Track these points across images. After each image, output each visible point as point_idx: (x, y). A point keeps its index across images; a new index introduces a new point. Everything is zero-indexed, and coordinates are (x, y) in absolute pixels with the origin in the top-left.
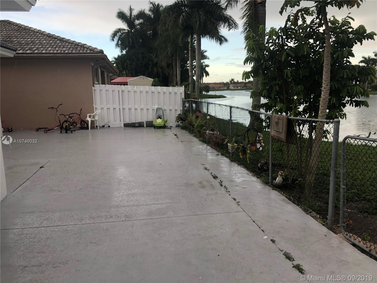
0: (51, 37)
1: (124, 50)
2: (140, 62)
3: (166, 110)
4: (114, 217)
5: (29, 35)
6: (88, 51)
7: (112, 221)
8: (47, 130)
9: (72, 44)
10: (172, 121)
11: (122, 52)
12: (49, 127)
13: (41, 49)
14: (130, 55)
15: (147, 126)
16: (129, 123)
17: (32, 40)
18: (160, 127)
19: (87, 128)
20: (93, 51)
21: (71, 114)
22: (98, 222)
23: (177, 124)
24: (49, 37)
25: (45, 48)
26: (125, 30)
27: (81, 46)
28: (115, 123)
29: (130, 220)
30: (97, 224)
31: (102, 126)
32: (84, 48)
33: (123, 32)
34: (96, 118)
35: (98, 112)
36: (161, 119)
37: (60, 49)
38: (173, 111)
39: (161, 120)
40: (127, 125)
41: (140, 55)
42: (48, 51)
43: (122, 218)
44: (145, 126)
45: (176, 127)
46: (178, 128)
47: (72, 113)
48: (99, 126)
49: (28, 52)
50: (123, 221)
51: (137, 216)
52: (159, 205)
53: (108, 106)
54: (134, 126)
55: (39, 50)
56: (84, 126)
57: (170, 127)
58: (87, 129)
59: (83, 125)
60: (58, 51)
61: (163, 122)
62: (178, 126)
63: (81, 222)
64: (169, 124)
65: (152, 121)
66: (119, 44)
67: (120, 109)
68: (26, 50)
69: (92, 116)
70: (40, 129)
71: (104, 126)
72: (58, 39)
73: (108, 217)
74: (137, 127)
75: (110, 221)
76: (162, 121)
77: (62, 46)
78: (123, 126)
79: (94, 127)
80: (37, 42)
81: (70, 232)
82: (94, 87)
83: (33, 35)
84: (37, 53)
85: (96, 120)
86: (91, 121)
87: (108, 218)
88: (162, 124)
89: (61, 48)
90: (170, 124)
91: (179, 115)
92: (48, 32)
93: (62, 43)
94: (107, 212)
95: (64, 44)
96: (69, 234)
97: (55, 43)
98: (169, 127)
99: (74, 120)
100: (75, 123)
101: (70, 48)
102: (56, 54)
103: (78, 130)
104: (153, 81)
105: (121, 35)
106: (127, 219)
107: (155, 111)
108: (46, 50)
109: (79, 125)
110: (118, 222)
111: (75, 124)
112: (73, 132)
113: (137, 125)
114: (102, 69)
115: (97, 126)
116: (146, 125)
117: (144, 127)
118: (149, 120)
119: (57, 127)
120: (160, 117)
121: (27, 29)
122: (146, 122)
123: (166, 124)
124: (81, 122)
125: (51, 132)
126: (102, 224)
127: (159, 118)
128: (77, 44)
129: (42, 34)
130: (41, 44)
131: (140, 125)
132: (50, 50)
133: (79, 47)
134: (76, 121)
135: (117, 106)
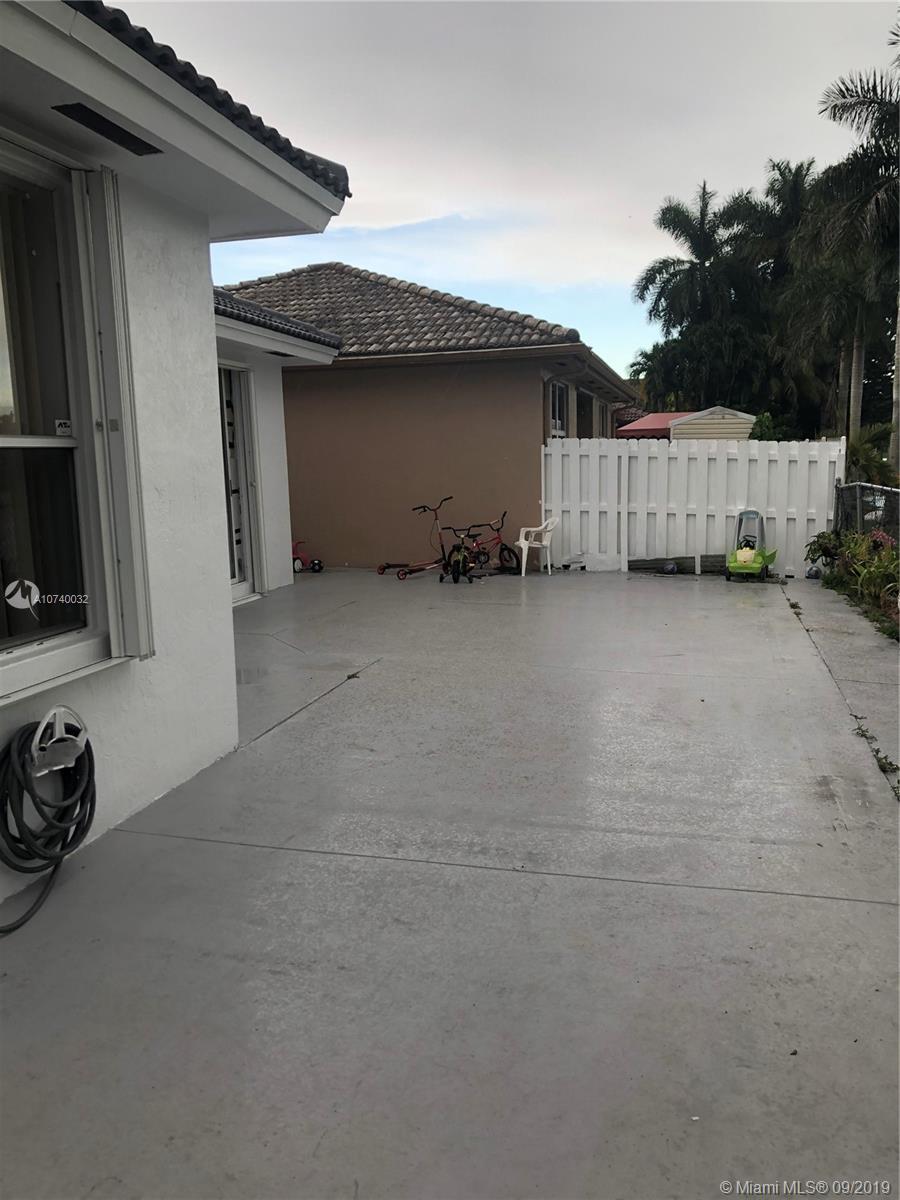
0: (439, 301)
1: (674, 326)
2: (726, 361)
3: (774, 519)
4: (494, 852)
5: (382, 300)
6: (535, 337)
7: (483, 865)
8: (406, 571)
9: (492, 317)
10: (793, 558)
11: (668, 333)
12: (413, 564)
13: (408, 338)
14: (691, 340)
15: (704, 572)
16: (645, 561)
17: (390, 313)
18: (746, 577)
19: (517, 571)
20: (550, 334)
21: (474, 526)
22: (443, 860)
23: (811, 569)
24: (435, 301)
25: (417, 334)
26: (683, 262)
27: (516, 323)
28: (603, 557)
29: (537, 870)
30: (437, 866)
31: (564, 566)
32: (524, 327)
33: (677, 268)
34: (546, 542)
35: (553, 523)
36: (752, 548)
37: (458, 335)
38: (801, 523)
39: (754, 551)
40: (636, 567)
41: (726, 339)
42: (423, 343)
43: (515, 861)
44: (698, 570)
45: (807, 577)
46: (814, 581)
47: (476, 524)
48: (552, 566)
49: (371, 348)
50: (514, 870)
51: (562, 861)
52: (646, 838)
53: (585, 505)
54: (662, 568)
55: (401, 343)
56: (508, 564)
57: (787, 576)
58: (515, 574)
59: (506, 560)
60: (450, 340)
61: (760, 559)
62: (813, 576)
63: (395, 852)
64: (781, 568)
65: (724, 557)
66: (661, 308)
67: (619, 513)
68: (367, 344)
69: (533, 535)
70: (389, 566)
71: (569, 566)
72: (456, 307)
73: (476, 849)
74: (671, 572)
75: (475, 862)
76: (756, 555)
77: (462, 327)
78: (625, 568)
79: (535, 568)
80: (399, 319)
81: (354, 875)
82: (546, 446)
83: (394, 300)
84: (394, 352)
85: (544, 547)
86: (530, 548)
87: (475, 853)
88: (757, 566)
89: (461, 331)
90: (787, 568)
91: (819, 536)
92: (432, 286)
93: (466, 318)
94: (479, 834)
95: (469, 320)
96: (347, 883)
97: (447, 318)
98: (782, 576)
99: (481, 547)
100: (484, 554)
101: (485, 330)
102: (444, 349)
103: (491, 575)
104: (755, 424)
105: (668, 281)
106: (529, 866)
107: (737, 520)
108: (419, 341)
109: (495, 561)
110: (496, 872)
111: (482, 558)
112: (474, 579)
113: (671, 567)
114: (581, 389)
115: (546, 567)
116: (701, 566)
117: (694, 573)
118: (711, 553)
119: (436, 563)
120: (748, 541)
121: (382, 284)
122: (702, 557)
123: (770, 567)
124: (502, 550)
125: (417, 578)
126: (449, 868)
127: (746, 546)
128: (506, 316)
129: (417, 294)
130: (409, 323)
131: (681, 568)
132: (430, 341)
133: (511, 327)
134: (488, 547)
135: (610, 505)
